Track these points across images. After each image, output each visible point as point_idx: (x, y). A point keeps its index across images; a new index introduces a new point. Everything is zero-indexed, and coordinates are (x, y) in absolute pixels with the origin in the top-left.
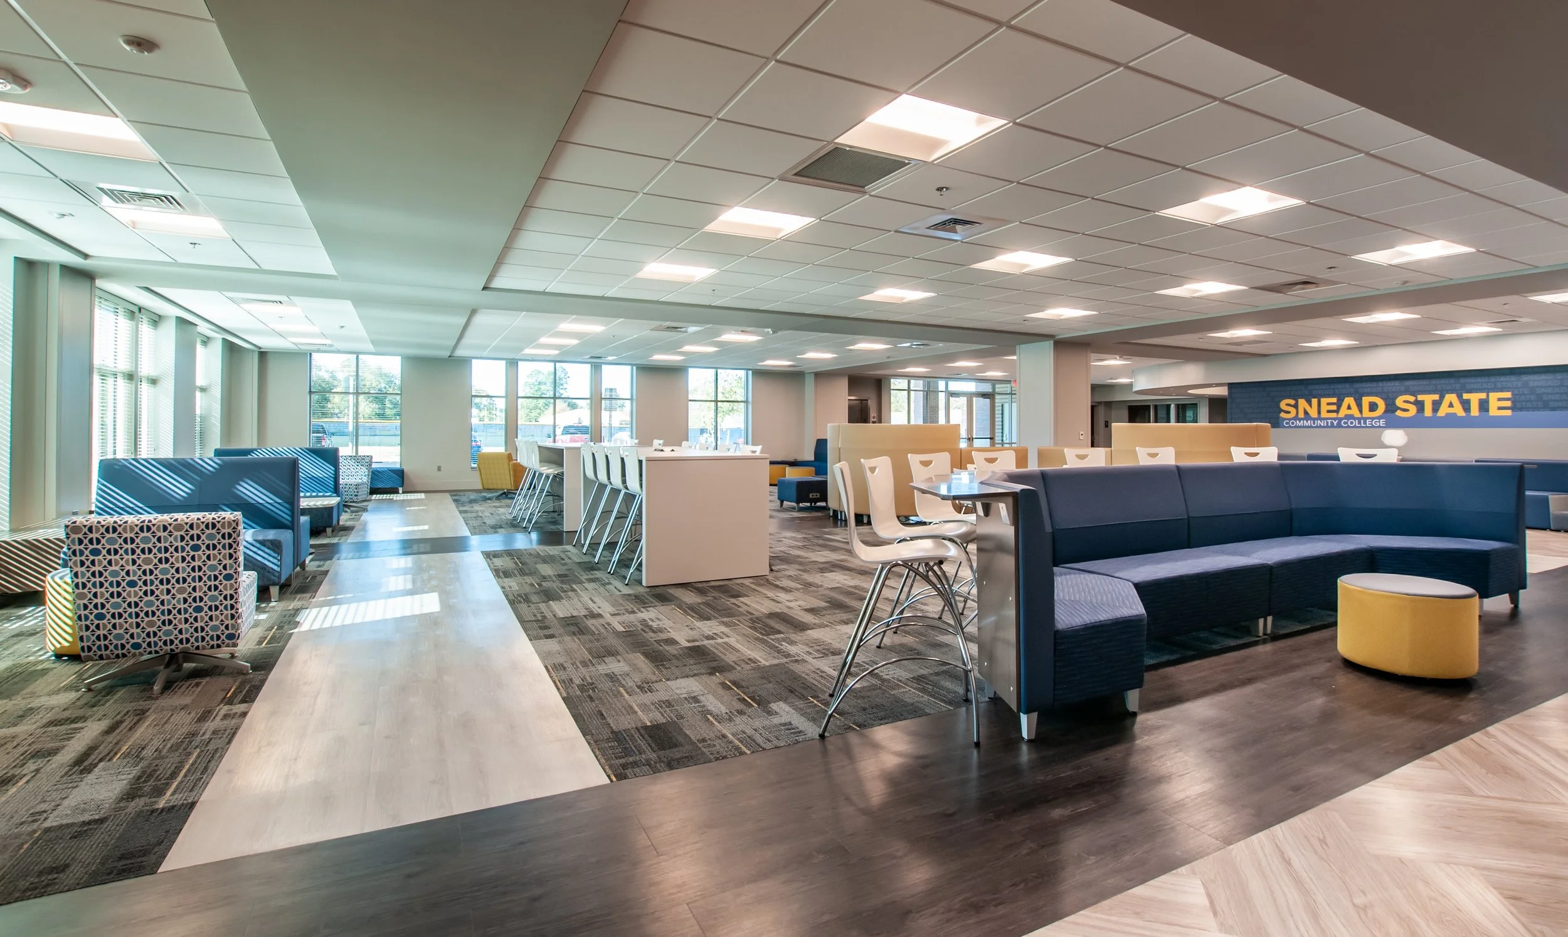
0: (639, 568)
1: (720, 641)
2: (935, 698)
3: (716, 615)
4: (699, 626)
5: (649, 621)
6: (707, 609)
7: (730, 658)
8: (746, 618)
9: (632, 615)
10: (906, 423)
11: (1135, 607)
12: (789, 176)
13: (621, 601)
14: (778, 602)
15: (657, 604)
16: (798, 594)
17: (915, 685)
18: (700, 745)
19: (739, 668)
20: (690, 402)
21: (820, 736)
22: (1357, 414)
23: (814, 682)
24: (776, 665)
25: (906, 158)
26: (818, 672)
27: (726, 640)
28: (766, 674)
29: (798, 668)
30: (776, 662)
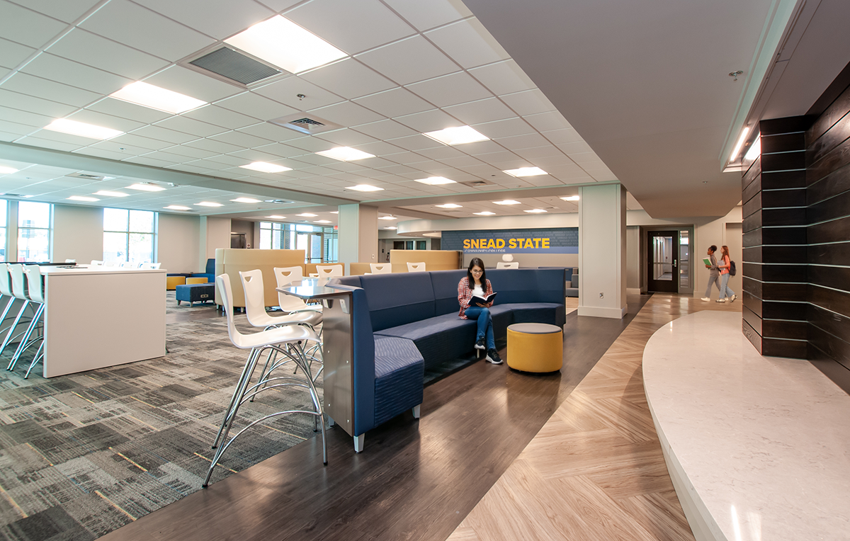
0: (41, 362)
1: (116, 416)
2: (294, 434)
3: (115, 394)
4: (97, 406)
5: (45, 409)
6: (107, 391)
7: (124, 431)
8: (142, 393)
9: (27, 406)
10: (270, 248)
11: (416, 357)
12: (186, 62)
13: (16, 395)
14: (172, 377)
15: (57, 392)
16: (189, 368)
17: (280, 426)
18: (83, 525)
19: (132, 439)
20: (104, 233)
21: (203, 486)
22: (494, 247)
23: (200, 438)
24: (167, 430)
25: (278, 68)
26: (203, 429)
27: (123, 415)
28: (156, 439)
29: (185, 430)
30: (167, 427)
